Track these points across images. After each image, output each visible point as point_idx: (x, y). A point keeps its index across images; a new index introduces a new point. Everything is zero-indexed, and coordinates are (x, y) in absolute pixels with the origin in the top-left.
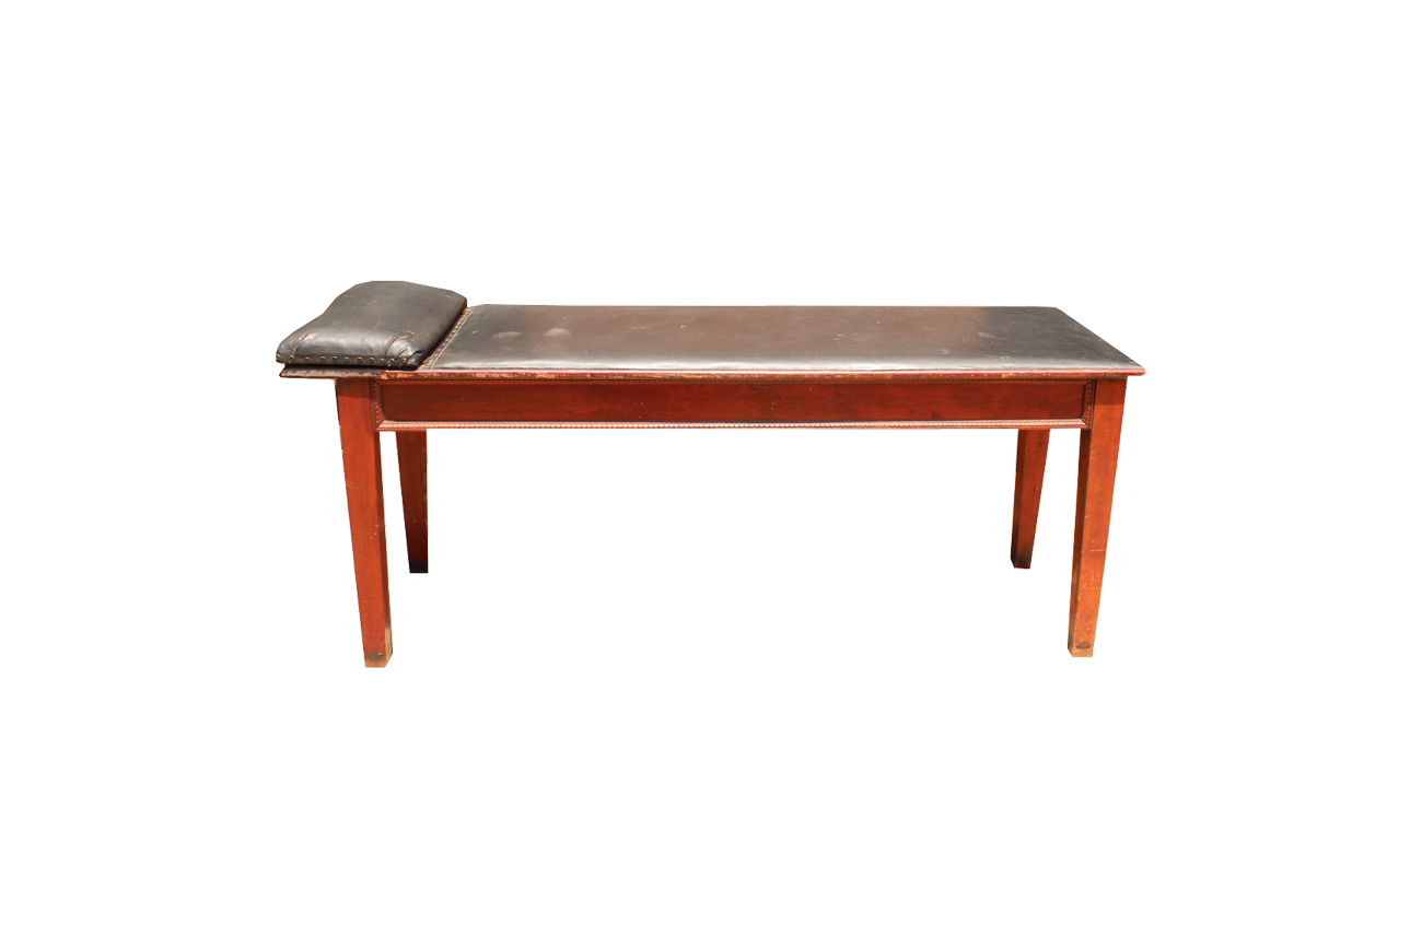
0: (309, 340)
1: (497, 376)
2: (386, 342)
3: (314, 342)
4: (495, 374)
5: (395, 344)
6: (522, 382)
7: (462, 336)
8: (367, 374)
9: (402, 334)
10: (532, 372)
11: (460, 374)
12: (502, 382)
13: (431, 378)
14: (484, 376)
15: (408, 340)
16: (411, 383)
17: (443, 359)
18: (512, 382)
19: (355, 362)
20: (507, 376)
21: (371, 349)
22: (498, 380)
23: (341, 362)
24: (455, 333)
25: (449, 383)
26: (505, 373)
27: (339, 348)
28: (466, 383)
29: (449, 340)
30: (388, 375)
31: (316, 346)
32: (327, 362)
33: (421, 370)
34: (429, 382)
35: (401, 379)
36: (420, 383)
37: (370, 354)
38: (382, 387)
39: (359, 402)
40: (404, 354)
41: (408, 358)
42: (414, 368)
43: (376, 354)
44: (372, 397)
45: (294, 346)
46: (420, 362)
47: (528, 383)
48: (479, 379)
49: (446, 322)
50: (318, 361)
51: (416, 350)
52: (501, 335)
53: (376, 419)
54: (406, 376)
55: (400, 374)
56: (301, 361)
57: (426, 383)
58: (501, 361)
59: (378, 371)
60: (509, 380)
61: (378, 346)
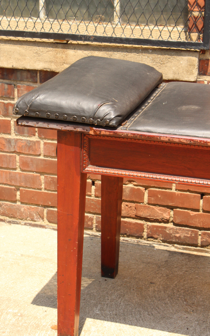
0: (40, 100)
1: (177, 140)
2: (95, 106)
3: (43, 102)
4: (176, 138)
5: (102, 108)
6: (196, 148)
7: (155, 105)
8: (79, 129)
9: (108, 101)
10: (205, 140)
11: (149, 136)
12: (180, 146)
13: (126, 137)
14: (167, 139)
15: (112, 106)
16: (111, 139)
17: (137, 123)
18: (188, 147)
19: (71, 119)
20: (185, 141)
21: (84, 111)
22: (178, 143)
23: (61, 118)
24: (150, 102)
25: (140, 142)
26: (184, 139)
27: (60, 107)
28: (153, 143)
29: (144, 108)
30: (95, 131)
31: (45, 105)
32: (51, 118)
33: (120, 130)
34: (125, 140)
35: (104, 136)
36: (119, 140)
37: (82, 114)
38: (90, 140)
39: (72, 149)
40: (107, 117)
41: (111, 120)
42: (114, 128)
43: (87, 114)
44: (82, 147)
45: (28, 103)
46: (120, 124)
47: (201, 148)
48: (163, 142)
49: (143, 93)
50: (45, 116)
51: (117, 114)
52: (184, 108)
53: (83, 164)
54: (108, 133)
55: (104, 132)
56: (32, 114)
57: (123, 140)
58: (182, 129)
59: (88, 128)
60: (186, 144)
61: (89, 109)
